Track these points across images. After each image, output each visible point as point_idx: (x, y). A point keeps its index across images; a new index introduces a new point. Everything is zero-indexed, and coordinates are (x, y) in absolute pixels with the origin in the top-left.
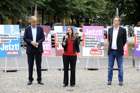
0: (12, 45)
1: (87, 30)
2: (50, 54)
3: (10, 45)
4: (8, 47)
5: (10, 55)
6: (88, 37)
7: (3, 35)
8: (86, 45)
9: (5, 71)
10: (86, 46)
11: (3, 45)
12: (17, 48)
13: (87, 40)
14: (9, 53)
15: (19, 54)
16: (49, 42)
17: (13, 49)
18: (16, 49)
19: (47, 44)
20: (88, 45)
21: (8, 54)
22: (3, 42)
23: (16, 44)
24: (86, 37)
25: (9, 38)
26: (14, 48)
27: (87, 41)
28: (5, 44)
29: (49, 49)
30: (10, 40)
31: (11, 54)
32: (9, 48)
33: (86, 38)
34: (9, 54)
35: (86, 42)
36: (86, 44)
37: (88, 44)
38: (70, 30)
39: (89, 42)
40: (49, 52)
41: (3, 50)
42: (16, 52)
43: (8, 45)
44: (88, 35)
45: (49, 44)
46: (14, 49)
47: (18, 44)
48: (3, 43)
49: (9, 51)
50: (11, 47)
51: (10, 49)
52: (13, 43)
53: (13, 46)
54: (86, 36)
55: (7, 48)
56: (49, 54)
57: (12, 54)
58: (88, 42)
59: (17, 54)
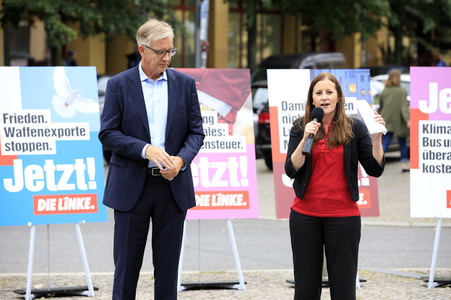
0: (60, 167)
1: (433, 87)
2: (247, 207)
3: (49, 163)
4: (39, 175)
5: (50, 212)
6: (439, 123)
7: (18, 119)
8: (429, 163)
9: (28, 291)
10: (425, 169)
11: (18, 164)
12: (87, 180)
13: (432, 136)
14: (45, 205)
15: (95, 210)
16: (244, 150)
17: (64, 185)
18: (82, 186)
19: (232, 160)
20: (435, 163)
21: (40, 209)
22: (16, 153)
23: (79, 162)
24: (426, 122)
25: (45, 132)
26: (73, 179)
27: (433, 143)
28: (27, 161)
29: (245, 183)
30: (52, 141)
31: (57, 212)
32: (45, 180)
33: (425, 129)
34: (44, 212)
35: (429, 148)
36: (429, 156)
37: (437, 156)
38: (330, 92)
39: (442, 149)
40: (246, 198)
41: (17, 188)
42: (80, 201)
43: (42, 164)
44: (439, 115)
45: (244, 160)
46: (72, 187)
47: (91, 161)
48: (15, 157)
49: (46, 195)
50: (58, 175)
51: (52, 187)
52: (66, 154)
53: (67, 169)
54: (425, 117)
55: (35, 181)
56: (242, 207)
57: (60, 208)
58: (435, 150)
59: (87, 207)
